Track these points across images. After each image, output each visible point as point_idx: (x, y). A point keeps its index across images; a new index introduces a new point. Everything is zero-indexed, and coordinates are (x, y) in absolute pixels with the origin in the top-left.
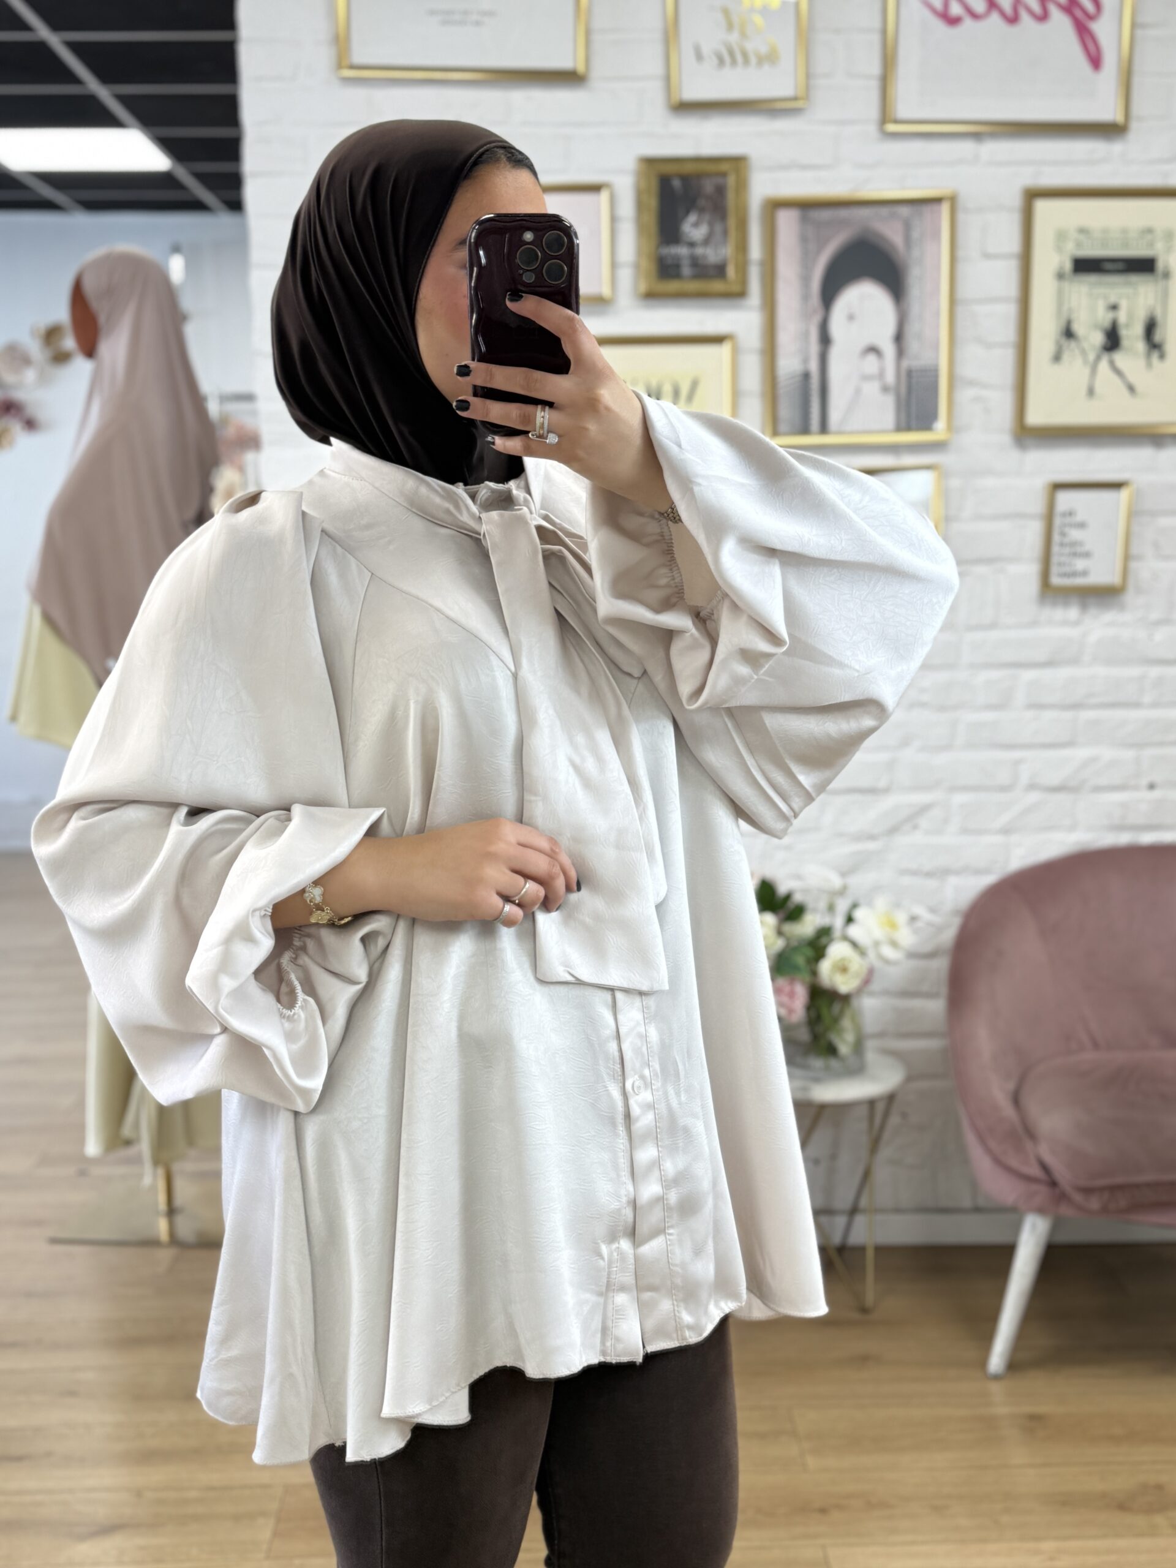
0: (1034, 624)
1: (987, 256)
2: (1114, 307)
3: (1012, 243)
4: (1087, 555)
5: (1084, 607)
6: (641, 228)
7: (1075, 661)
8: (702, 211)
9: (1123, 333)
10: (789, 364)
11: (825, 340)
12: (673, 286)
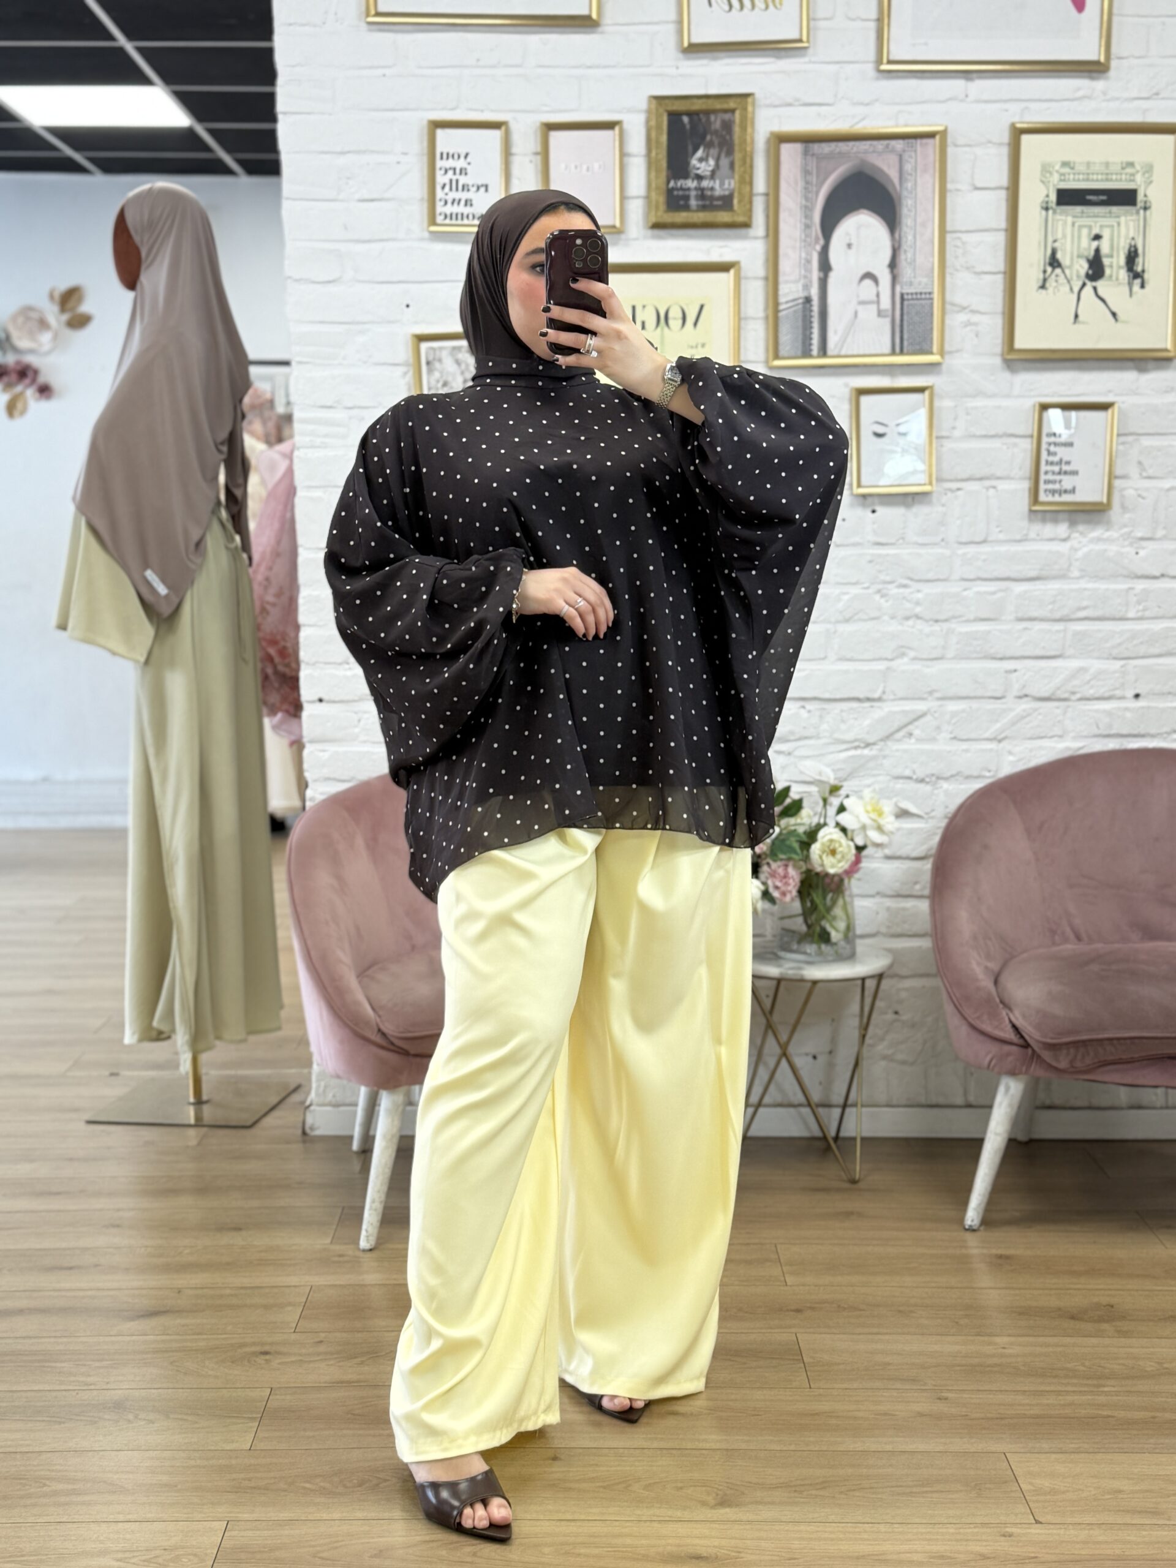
0: (1024, 540)
1: (977, 189)
2: (1097, 237)
3: (1002, 178)
4: (1075, 473)
5: (1073, 524)
6: (650, 164)
7: (1062, 576)
8: (709, 146)
9: (1106, 261)
10: (790, 291)
11: (825, 267)
12: (681, 217)
